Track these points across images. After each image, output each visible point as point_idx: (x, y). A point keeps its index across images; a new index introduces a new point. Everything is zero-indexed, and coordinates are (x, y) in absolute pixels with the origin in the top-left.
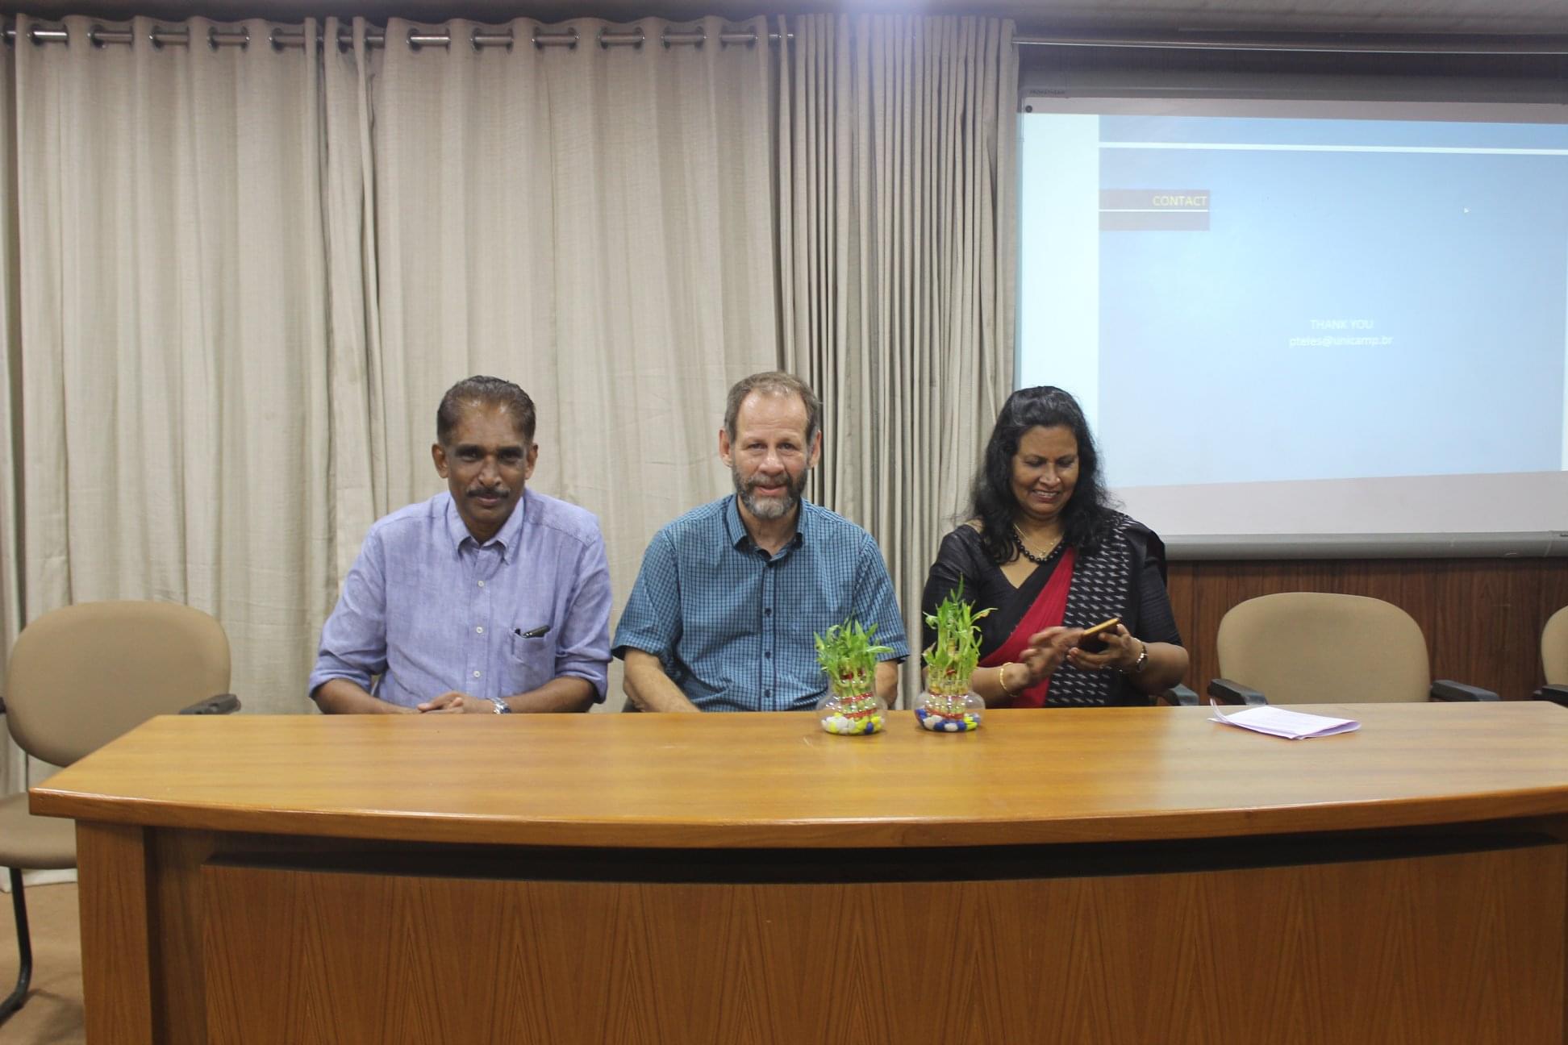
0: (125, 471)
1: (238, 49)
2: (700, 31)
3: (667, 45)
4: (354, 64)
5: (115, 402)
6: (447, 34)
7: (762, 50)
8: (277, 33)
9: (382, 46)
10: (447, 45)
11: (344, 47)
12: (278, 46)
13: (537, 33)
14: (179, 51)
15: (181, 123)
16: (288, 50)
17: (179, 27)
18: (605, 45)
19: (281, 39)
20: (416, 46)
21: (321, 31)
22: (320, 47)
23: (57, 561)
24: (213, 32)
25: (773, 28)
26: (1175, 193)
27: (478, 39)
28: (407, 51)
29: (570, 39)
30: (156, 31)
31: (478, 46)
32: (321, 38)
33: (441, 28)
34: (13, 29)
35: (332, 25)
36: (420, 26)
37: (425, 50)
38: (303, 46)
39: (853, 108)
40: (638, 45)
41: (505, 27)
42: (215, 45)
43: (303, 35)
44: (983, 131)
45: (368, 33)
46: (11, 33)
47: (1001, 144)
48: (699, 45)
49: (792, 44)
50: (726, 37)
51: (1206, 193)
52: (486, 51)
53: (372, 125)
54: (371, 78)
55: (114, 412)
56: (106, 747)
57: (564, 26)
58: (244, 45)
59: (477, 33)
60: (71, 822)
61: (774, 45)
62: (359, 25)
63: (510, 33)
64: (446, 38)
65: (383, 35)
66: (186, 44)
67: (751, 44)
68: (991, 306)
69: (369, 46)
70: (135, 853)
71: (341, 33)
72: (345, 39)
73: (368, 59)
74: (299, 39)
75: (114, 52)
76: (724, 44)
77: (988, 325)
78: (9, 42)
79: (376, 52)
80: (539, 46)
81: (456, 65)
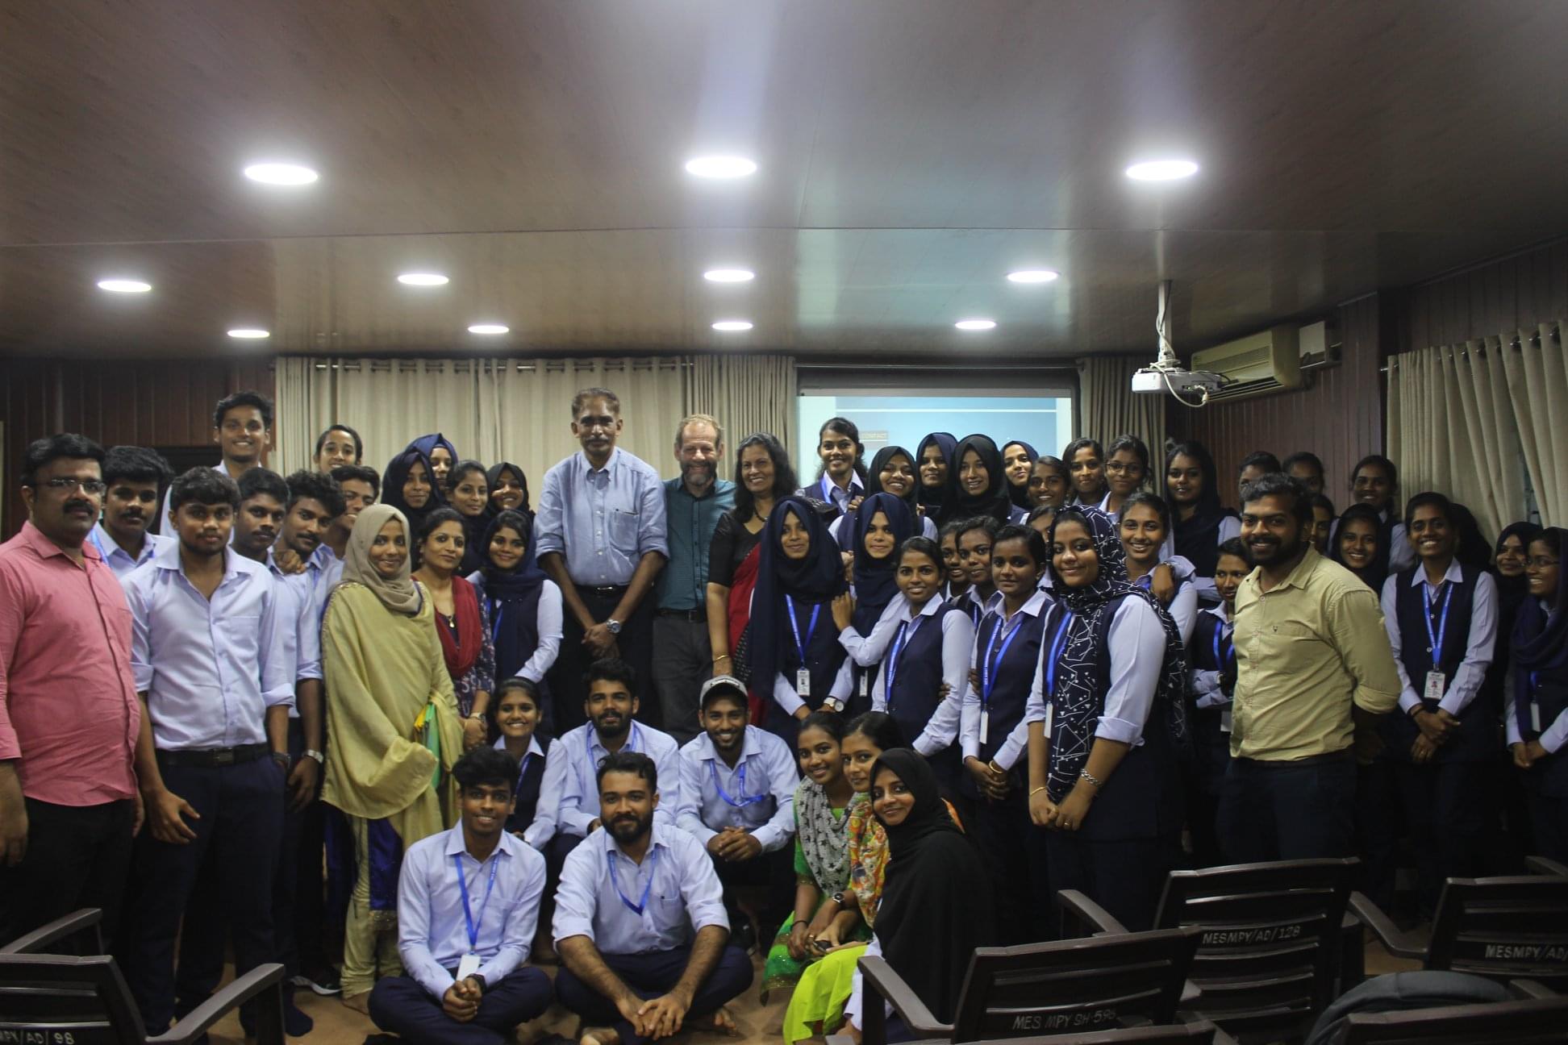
1: (438, 373)
3: (635, 369)
4: (491, 379)
6: (534, 365)
7: (679, 372)
8: (457, 365)
9: (504, 370)
10: (534, 370)
11: (487, 371)
12: (457, 371)
13: (576, 364)
14: (411, 374)
15: (411, 406)
16: (461, 373)
17: (410, 362)
18: (606, 370)
19: (458, 368)
20: (520, 371)
21: (477, 365)
22: (477, 372)
24: (427, 365)
25: (684, 361)
26: (873, 432)
28: (516, 373)
29: (590, 367)
30: (401, 365)
31: (549, 370)
32: (477, 367)
33: (532, 362)
34: (337, 365)
35: (482, 362)
36: (522, 362)
37: (524, 372)
38: (468, 371)
39: (720, 397)
40: (622, 369)
41: (562, 361)
42: (427, 371)
43: (469, 366)
44: (780, 407)
46: (334, 366)
47: (788, 412)
48: (650, 369)
49: (692, 368)
50: (662, 365)
51: (886, 432)
52: (552, 372)
53: (500, 406)
54: (499, 385)
57: (588, 361)
58: (441, 371)
59: (548, 364)
61: (684, 368)
62: (494, 362)
63: (564, 364)
65: (505, 366)
66: (415, 371)
67: (673, 368)
69: (499, 371)
71: (486, 365)
72: (489, 368)
73: (498, 377)
74: (468, 368)
75: (381, 374)
76: (661, 368)
78: (334, 371)
79: (501, 373)
80: (577, 370)
81: (538, 378)
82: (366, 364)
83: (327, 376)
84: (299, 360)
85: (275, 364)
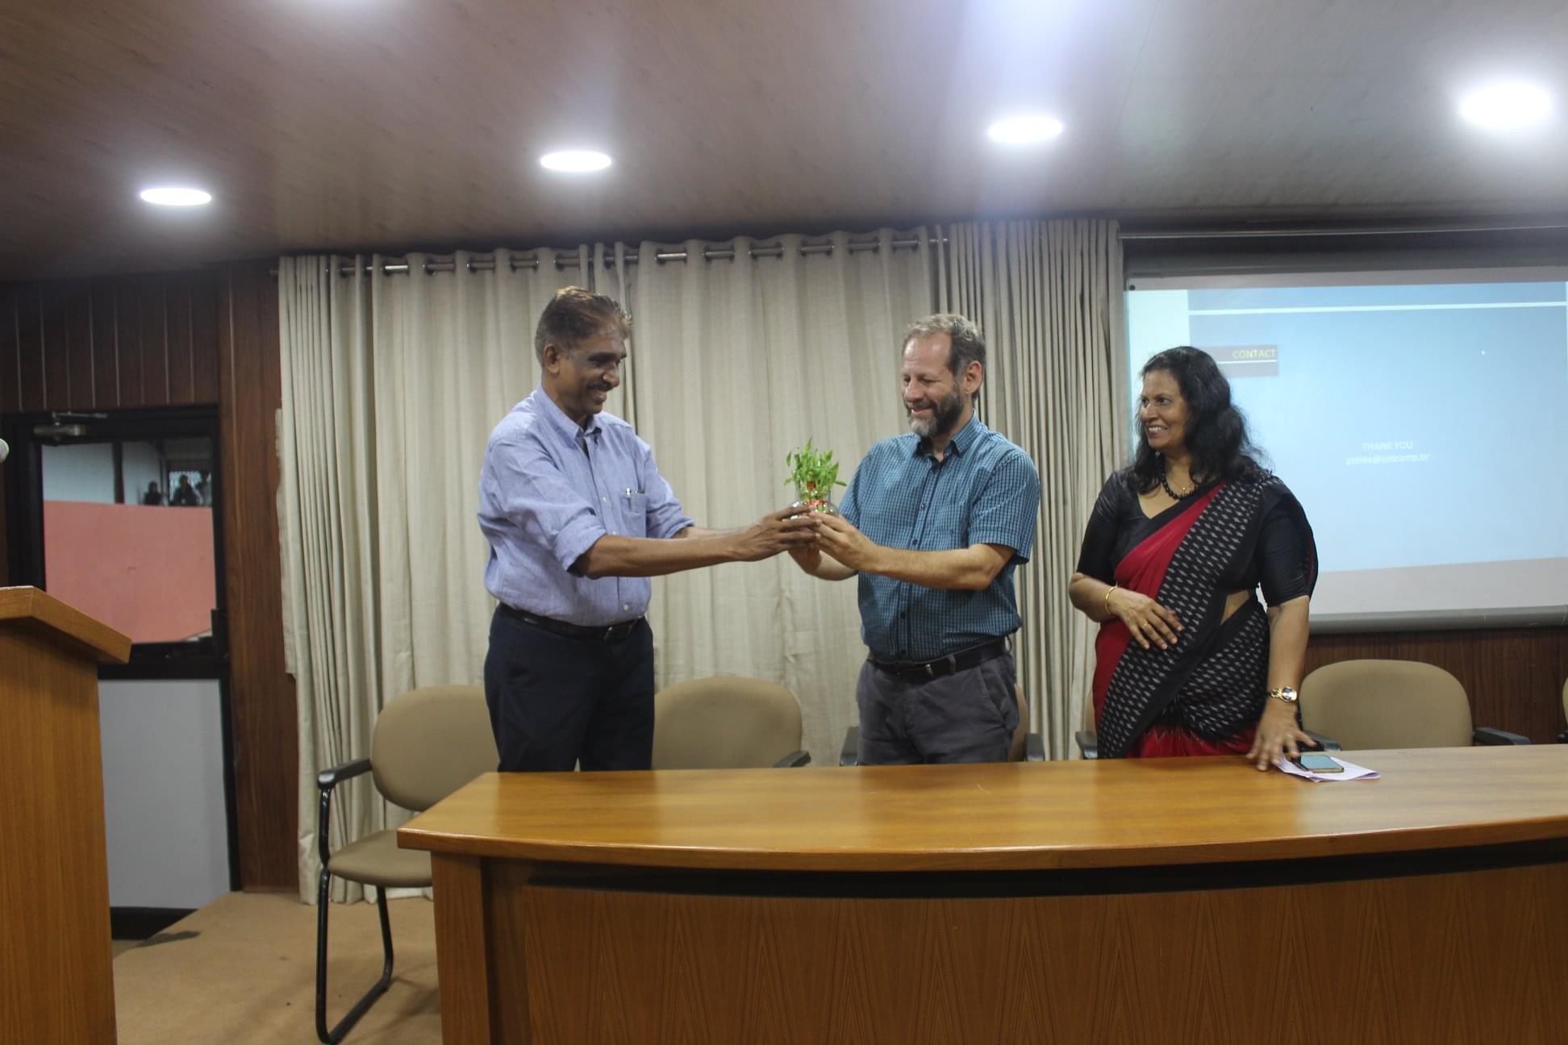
0: (453, 587)
1: (531, 271)
2: (876, 240)
4: (615, 277)
5: (444, 536)
6: (685, 251)
7: (924, 251)
8: (559, 257)
9: (636, 262)
10: (685, 260)
11: (609, 265)
12: (560, 267)
13: (752, 247)
14: (488, 274)
15: (490, 326)
16: (567, 269)
17: (488, 256)
18: (804, 254)
19: (561, 262)
20: (662, 262)
21: (591, 254)
22: (591, 266)
23: (404, 655)
24: (512, 259)
25: (932, 234)
26: (1250, 348)
27: (708, 253)
28: (655, 265)
29: (777, 251)
30: (471, 261)
31: (708, 259)
32: (591, 259)
33: (681, 246)
34: (371, 265)
35: (599, 249)
36: (666, 247)
37: (668, 263)
38: (578, 265)
40: (829, 253)
41: (728, 244)
42: (514, 268)
43: (578, 257)
44: (1097, 307)
45: (626, 254)
46: (370, 268)
47: (1112, 316)
48: (876, 250)
49: (947, 246)
50: (895, 243)
51: (1275, 347)
52: (715, 263)
54: (628, 287)
55: (444, 542)
56: (449, 797)
57: (772, 241)
58: (535, 268)
59: (707, 249)
60: (428, 854)
61: (933, 248)
62: (619, 248)
63: (732, 248)
64: (684, 255)
65: (637, 254)
66: (493, 269)
67: (915, 248)
68: (1109, 440)
69: (627, 263)
70: (475, 877)
71: (606, 254)
72: (610, 259)
73: (626, 273)
74: (575, 261)
75: (441, 278)
76: (895, 249)
77: (1107, 456)
78: (367, 275)
79: (632, 268)
80: (754, 257)
81: (692, 274)
82: (417, 263)
83: (357, 280)
84: (312, 260)
85: (277, 267)
